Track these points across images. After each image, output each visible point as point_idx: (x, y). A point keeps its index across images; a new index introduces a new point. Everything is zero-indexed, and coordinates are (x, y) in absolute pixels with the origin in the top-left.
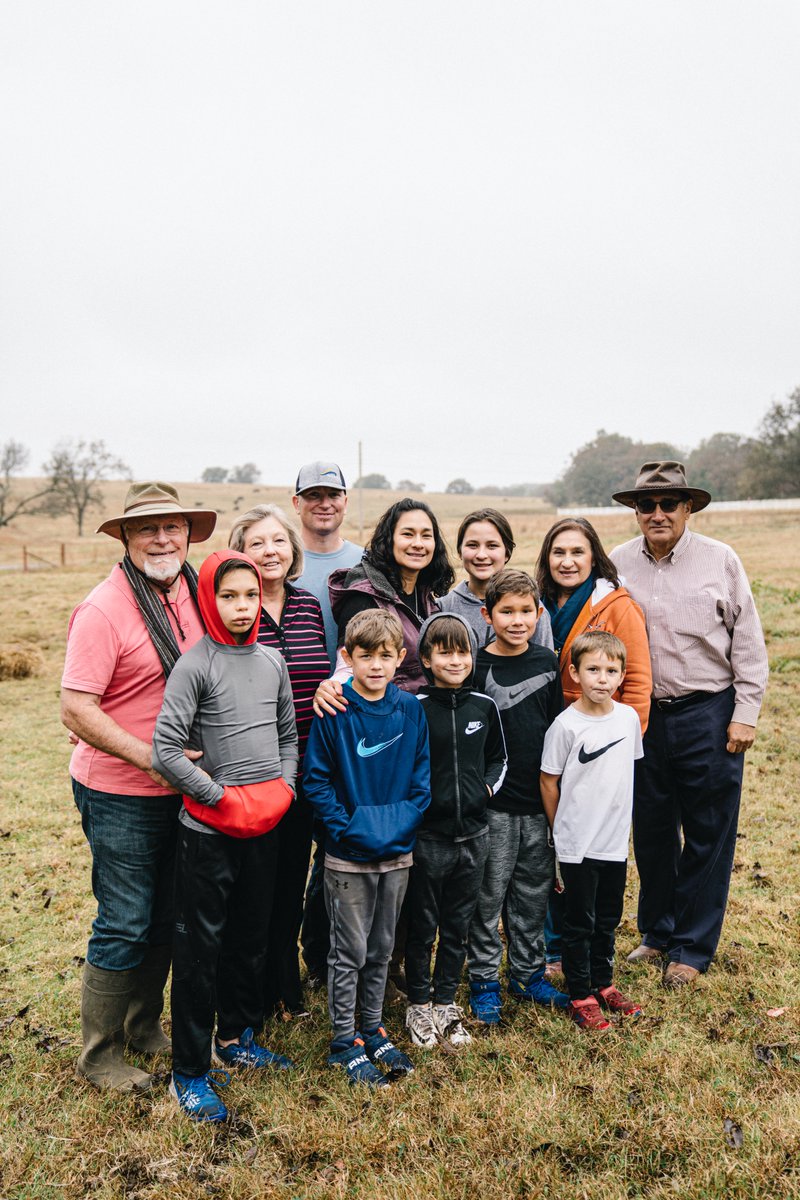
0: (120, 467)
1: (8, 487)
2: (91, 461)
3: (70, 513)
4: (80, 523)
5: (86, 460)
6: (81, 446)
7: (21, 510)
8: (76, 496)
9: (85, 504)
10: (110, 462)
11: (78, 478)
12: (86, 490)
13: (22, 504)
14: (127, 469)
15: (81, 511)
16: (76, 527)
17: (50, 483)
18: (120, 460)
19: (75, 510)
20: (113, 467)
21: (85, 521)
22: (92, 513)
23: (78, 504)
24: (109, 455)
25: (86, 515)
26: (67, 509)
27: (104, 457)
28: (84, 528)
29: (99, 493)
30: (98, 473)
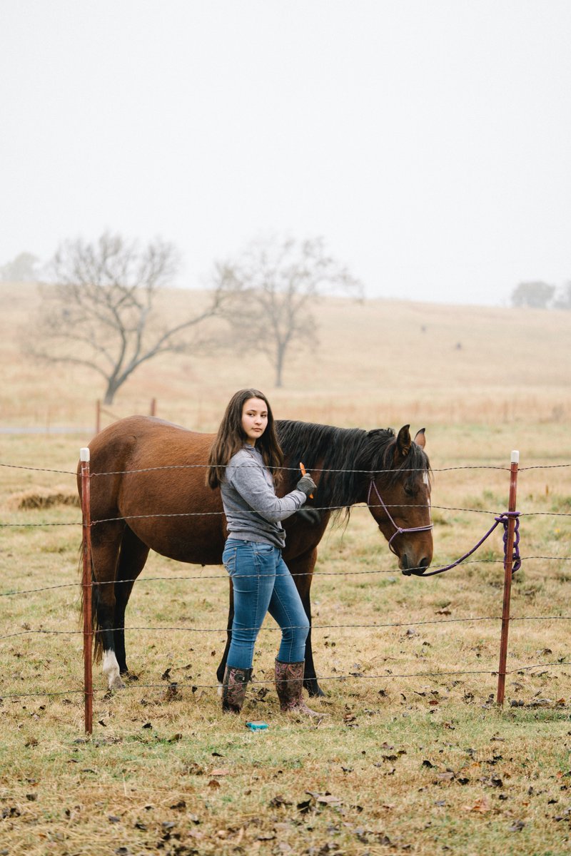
0: (345, 278)
1: (150, 308)
2: (301, 270)
3: (266, 351)
4: (279, 367)
5: (295, 267)
6: (288, 245)
7: (165, 344)
8: (275, 324)
9: (288, 336)
10: (330, 270)
11: (280, 295)
12: (291, 315)
13: (167, 336)
14: (356, 283)
15: (282, 348)
16: (273, 372)
17: (211, 302)
18: (345, 269)
19: (273, 347)
20: (333, 280)
21: (286, 364)
22: (300, 350)
23: (277, 335)
24: (330, 260)
25: (289, 354)
26: (261, 344)
27: (323, 263)
28: (286, 374)
29: (311, 319)
30: (313, 286)
